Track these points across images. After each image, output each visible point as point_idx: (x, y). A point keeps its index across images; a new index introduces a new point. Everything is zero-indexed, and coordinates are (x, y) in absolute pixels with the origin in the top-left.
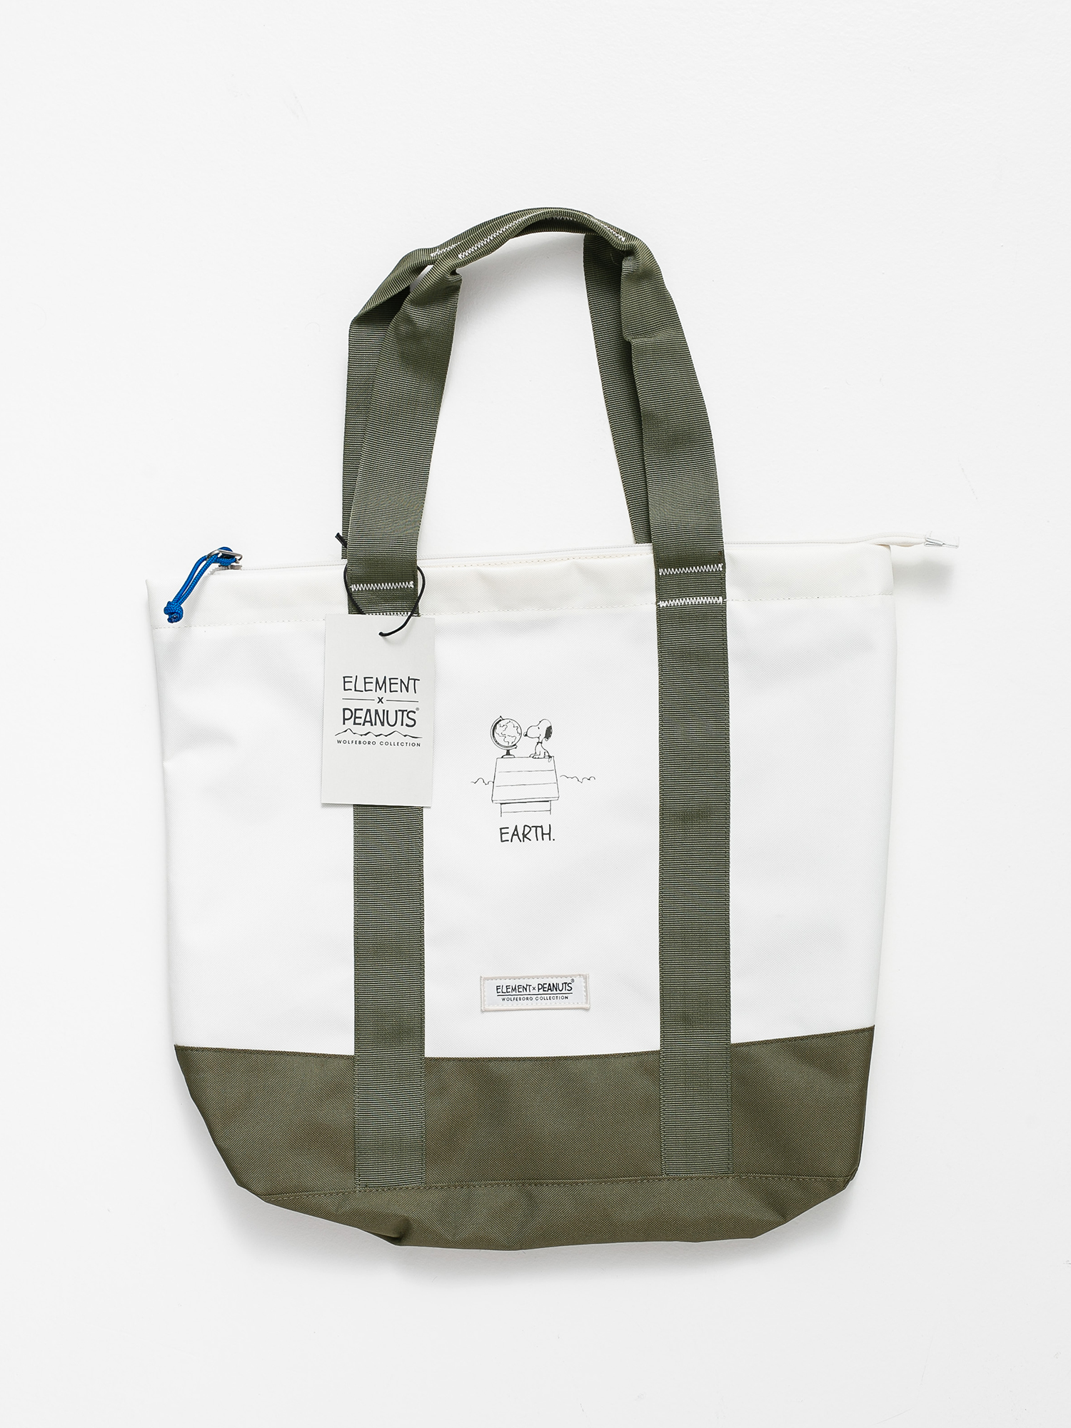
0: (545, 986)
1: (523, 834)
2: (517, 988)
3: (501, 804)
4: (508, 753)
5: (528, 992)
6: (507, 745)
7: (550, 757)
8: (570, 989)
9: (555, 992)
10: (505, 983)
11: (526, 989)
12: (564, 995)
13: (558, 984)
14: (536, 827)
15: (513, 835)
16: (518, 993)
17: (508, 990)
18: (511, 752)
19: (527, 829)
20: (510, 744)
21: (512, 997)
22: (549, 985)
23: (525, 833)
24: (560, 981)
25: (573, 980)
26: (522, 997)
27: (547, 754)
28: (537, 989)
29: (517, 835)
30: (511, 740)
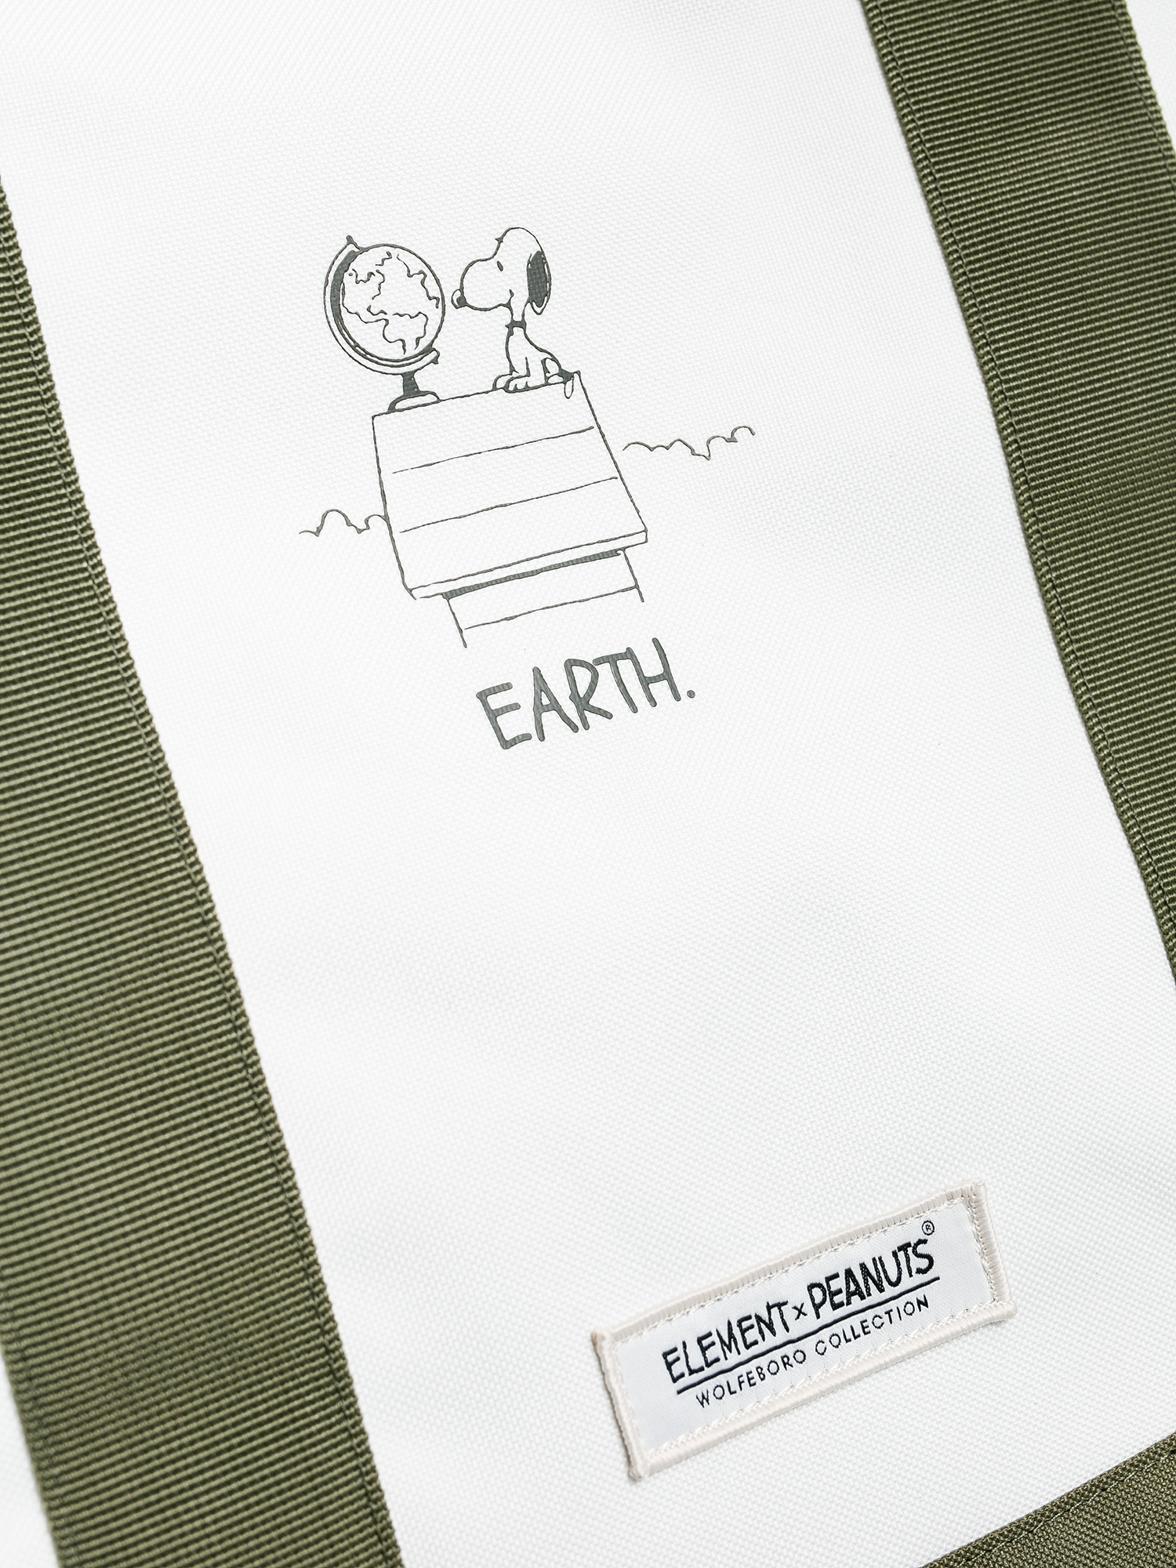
0: (835, 1285)
1: (574, 696)
2: (736, 1332)
3: (448, 596)
4: (411, 388)
5: (782, 1336)
6: (399, 355)
7: (566, 376)
8: (924, 1263)
9: (876, 1296)
10: (685, 1330)
11: (770, 1327)
12: (912, 1297)
13: (878, 1262)
14: (612, 660)
15: (539, 709)
16: (746, 1354)
17: (711, 1354)
18: (422, 381)
19: (583, 677)
20: (411, 350)
21: (732, 1377)
22: (849, 1273)
23: (582, 691)
24: (883, 1246)
25: (929, 1226)
26: (763, 1362)
27: (553, 368)
28: (809, 1308)
29: (555, 706)
30: (410, 330)
